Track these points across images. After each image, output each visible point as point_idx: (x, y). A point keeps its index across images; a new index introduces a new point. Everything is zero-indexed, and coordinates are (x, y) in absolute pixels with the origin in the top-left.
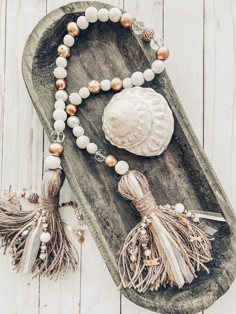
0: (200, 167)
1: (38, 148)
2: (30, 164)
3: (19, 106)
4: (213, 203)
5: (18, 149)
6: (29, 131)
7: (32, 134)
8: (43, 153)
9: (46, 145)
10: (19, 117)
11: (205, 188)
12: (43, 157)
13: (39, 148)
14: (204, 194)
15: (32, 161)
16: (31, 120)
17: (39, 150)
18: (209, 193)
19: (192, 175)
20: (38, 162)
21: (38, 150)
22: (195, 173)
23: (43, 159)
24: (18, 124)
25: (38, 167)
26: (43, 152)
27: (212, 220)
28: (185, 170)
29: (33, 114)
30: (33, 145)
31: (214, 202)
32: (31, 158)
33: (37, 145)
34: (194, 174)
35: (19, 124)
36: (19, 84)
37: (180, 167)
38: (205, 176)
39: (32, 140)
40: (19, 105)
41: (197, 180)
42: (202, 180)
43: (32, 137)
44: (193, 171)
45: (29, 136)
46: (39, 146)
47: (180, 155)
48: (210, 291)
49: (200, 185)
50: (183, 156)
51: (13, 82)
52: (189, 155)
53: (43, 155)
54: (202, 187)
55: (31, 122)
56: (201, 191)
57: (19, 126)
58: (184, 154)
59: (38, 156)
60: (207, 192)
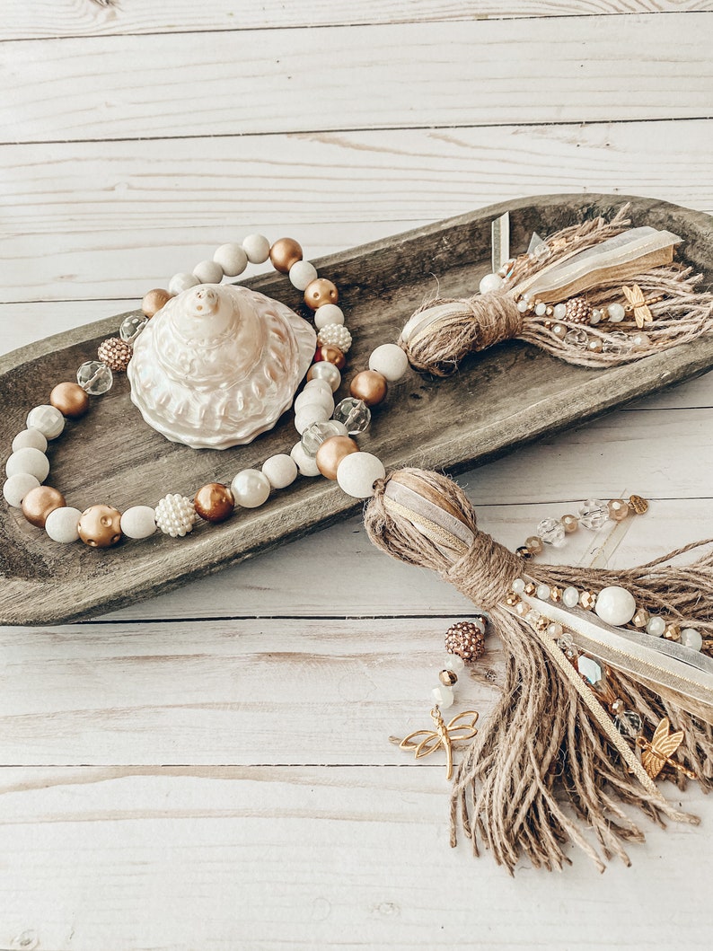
0: (389, 250)
1: (329, 637)
2: (388, 662)
3: (162, 707)
4: (470, 236)
5: (331, 704)
6: (263, 665)
7: (278, 654)
8: (351, 620)
9: (318, 608)
10: (203, 706)
11: (437, 248)
12: (363, 618)
13: (333, 632)
14: (451, 253)
15: (378, 654)
16: (223, 659)
17: (339, 631)
18: (448, 240)
19: (408, 274)
20: (381, 636)
21: (337, 636)
22: (403, 266)
23: (372, 618)
24: (231, 708)
25: (399, 633)
26: (344, 618)
27: (511, 244)
28: (397, 288)
29: (202, 655)
30: (318, 651)
31: (468, 233)
32: (367, 658)
33: (320, 637)
34: (406, 268)
35: (232, 704)
36: (78, 712)
37: (390, 298)
38: (408, 242)
39: (300, 654)
40: (158, 707)
41: (419, 263)
42: (420, 252)
43: (289, 654)
44: (399, 270)
45: (286, 665)
46: (322, 631)
47: (361, 293)
48: (670, 217)
49: (430, 258)
50: (363, 287)
51: (60, 734)
52: (360, 270)
53: (355, 618)
54: (434, 255)
55: (231, 660)
56: (446, 258)
57: (239, 704)
58: (358, 285)
59: (360, 636)
60: (446, 245)
